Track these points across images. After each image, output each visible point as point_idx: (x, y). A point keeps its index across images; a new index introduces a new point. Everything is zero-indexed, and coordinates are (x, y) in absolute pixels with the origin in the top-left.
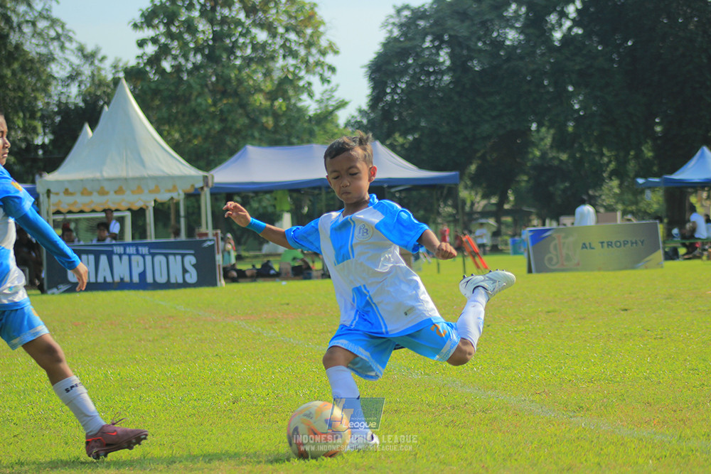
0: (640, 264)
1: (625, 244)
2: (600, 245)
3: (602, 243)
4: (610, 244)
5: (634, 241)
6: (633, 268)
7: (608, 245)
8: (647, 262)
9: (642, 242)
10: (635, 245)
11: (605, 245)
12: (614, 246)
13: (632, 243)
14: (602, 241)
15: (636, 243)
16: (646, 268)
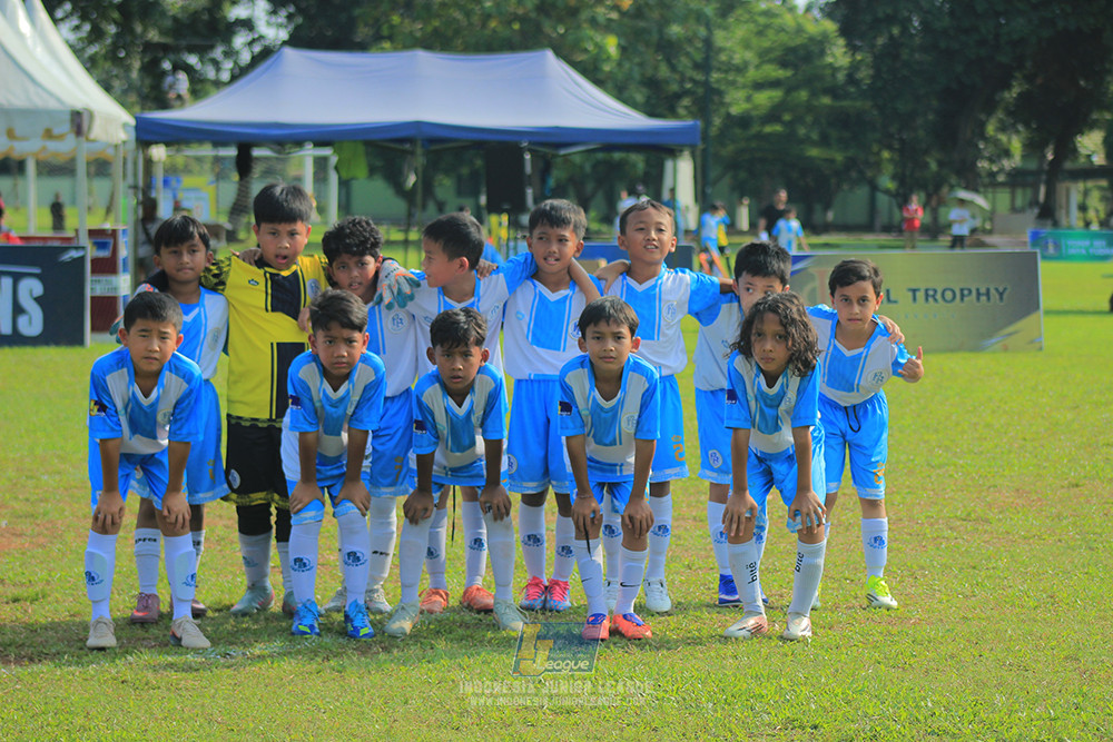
0: (993, 340)
1: (962, 296)
2: (910, 294)
3: (914, 291)
4: (929, 295)
5: (983, 290)
6: (977, 348)
7: (927, 296)
8: (1010, 334)
9: (1001, 294)
10: (983, 298)
11: (921, 295)
12: (939, 296)
13: (979, 294)
14: (914, 286)
15: (988, 293)
16: (1006, 349)
